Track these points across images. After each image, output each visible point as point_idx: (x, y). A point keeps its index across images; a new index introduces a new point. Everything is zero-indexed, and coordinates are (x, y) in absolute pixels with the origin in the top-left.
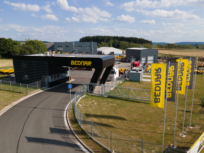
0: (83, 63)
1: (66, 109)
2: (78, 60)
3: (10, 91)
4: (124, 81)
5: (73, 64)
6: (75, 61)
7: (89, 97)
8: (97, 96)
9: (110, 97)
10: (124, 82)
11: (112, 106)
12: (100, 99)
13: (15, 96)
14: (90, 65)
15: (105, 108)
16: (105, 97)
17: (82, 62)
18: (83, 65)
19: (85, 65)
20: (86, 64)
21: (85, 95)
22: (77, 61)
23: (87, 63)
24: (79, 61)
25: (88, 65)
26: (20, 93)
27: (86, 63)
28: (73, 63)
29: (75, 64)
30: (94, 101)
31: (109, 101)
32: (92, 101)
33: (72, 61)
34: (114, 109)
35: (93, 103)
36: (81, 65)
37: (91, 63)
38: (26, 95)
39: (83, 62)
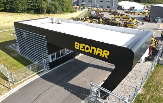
0: (93, 50)
2: (86, 44)
4: (157, 65)
5: (78, 48)
6: (81, 44)
10: (156, 67)
14: (107, 57)
17: (92, 48)
18: (94, 53)
19: (97, 54)
20: (99, 54)
22: (84, 45)
23: (101, 53)
24: (87, 46)
25: (103, 56)
27: (99, 52)
28: (77, 46)
29: (81, 49)
33: (76, 43)
36: (91, 52)
37: (108, 54)
39: (95, 48)
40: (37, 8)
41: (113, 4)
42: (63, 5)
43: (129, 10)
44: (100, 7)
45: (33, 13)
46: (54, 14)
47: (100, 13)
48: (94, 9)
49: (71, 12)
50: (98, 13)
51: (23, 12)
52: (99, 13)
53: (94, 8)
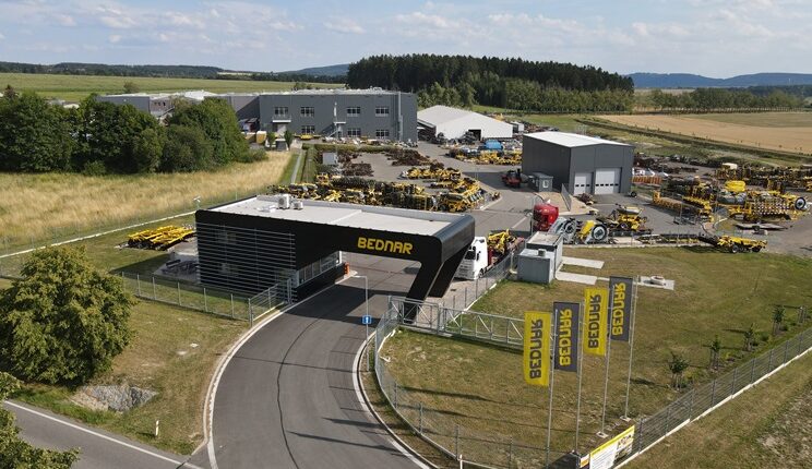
0: (389, 245)
1: (355, 369)
2: (376, 239)
3: (202, 311)
4: (503, 281)
5: (364, 247)
6: (370, 240)
7: (406, 335)
8: (426, 334)
9: (457, 338)
10: (500, 284)
11: (463, 363)
12: (434, 344)
13: (223, 327)
14: (409, 253)
15: (446, 370)
16: (447, 338)
18: (391, 251)
19: (394, 251)
20: (398, 250)
21: (394, 331)
22: (374, 240)
23: (400, 248)
25: (404, 252)
26: (230, 319)
27: (398, 248)
28: (362, 243)
30: (418, 349)
31: (455, 351)
32: (413, 348)
33: (360, 239)
34: (467, 372)
35: (416, 355)
36: (385, 250)
37: (411, 247)
38: (248, 327)
39: (391, 243)
40: (116, 151)
41: (401, 120)
42: (218, 139)
43: (460, 141)
44: (349, 133)
45: (104, 171)
46: (190, 171)
47: (355, 157)
48: (324, 141)
49: (248, 160)
50: (348, 160)
51: (53, 168)
52: (354, 161)
53: (327, 139)
